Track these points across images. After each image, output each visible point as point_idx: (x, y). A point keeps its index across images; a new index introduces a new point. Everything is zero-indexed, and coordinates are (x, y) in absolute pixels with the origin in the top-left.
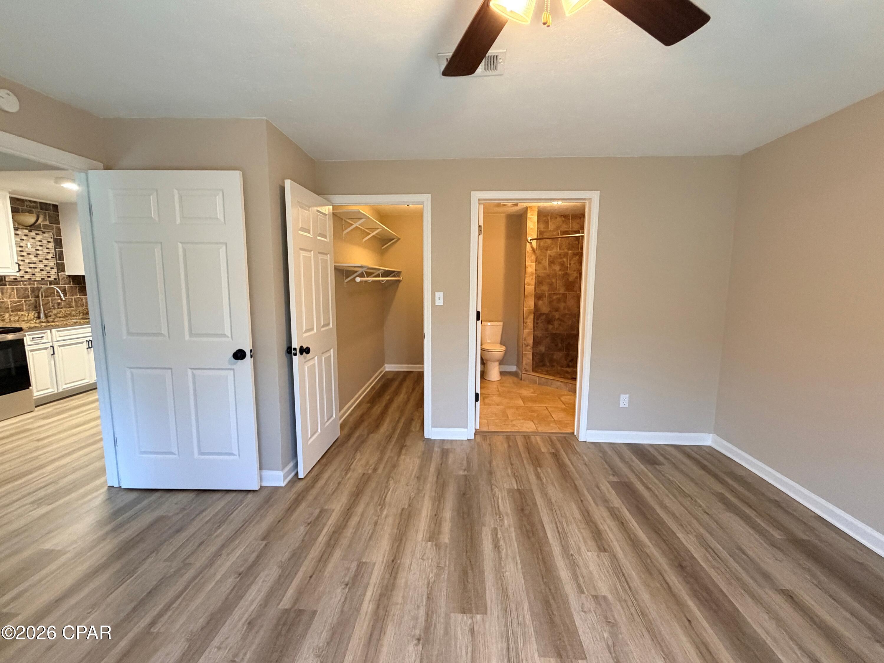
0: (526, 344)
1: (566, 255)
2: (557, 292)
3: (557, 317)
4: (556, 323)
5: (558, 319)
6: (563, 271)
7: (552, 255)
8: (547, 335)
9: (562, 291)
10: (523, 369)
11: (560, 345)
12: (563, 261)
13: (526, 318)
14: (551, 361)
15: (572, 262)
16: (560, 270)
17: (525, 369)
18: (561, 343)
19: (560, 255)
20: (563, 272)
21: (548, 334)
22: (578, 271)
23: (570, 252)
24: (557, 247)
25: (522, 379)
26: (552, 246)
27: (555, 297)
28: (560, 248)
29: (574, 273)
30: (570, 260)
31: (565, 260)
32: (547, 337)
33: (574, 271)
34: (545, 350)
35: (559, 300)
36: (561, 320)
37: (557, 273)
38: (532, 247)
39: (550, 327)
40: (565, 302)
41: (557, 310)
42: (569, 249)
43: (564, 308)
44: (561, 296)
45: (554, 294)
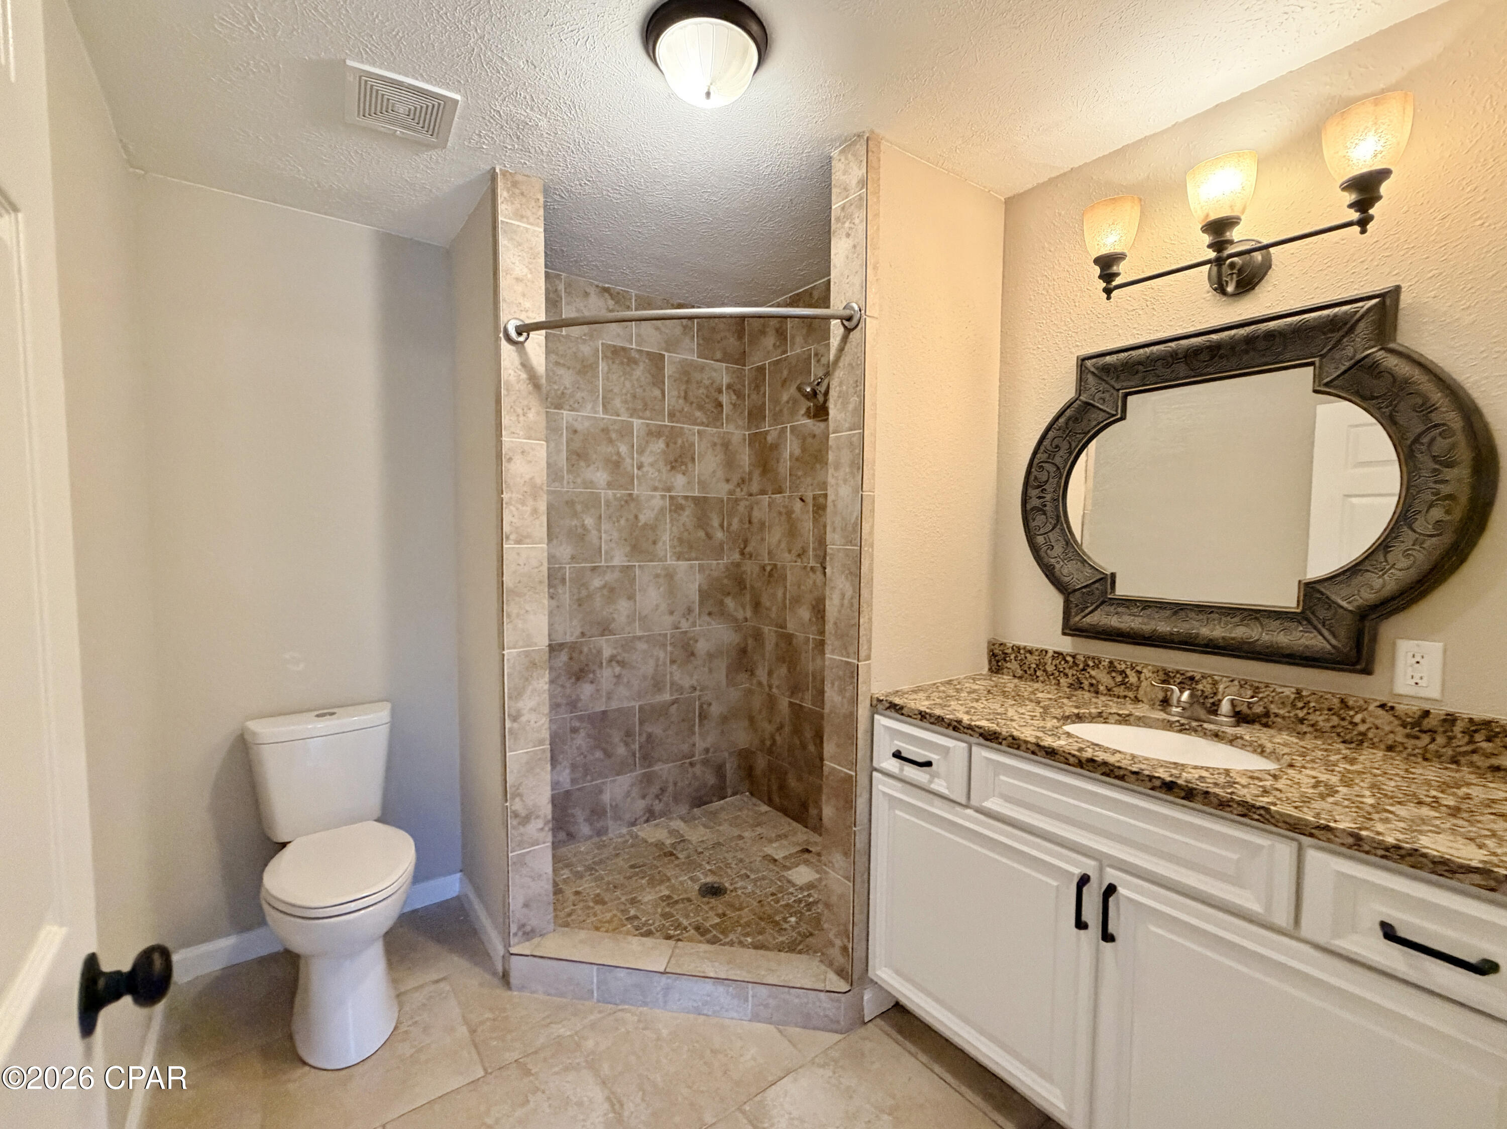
0: (523, 813)
1: (625, 431)
2: (603, 564)
3: (607, 653)
4: (606, 675)
5: (612, 659)
6: (622, 487)
7: (579, 427)
8: (577, 724)
9: (619, 560)
10: (514, 928)
11: (621, 750)
12: (618, 454)
13: (518, 694)
14: (597, 812)
15: (647, 459)
16: (610, 485)
17: (522, 926)
18: (627, 744)
19: (605, 430)
20: (620, 493)
21: (580, 718)
22: (663, 490)
23: (637, 422)
24: (595, 401)
25: (513, 981)
26: (579, 395)
27: (597, 583)
28: (604, 406)
29: (653, 497)
30: (641, 452)
31: (623, 449)
32: (574, 730)
33: (655, 489)
34: (573, 781)
35: (611, 592)
36: (622, 664)
37: (598, 496)
38: (526, 365)
39: (587, 689)
40: (631, 597)
41: (605, 629)
42: (633, 413)
43: (631, 619)
44: (617, 574)
45: (594, 569)
